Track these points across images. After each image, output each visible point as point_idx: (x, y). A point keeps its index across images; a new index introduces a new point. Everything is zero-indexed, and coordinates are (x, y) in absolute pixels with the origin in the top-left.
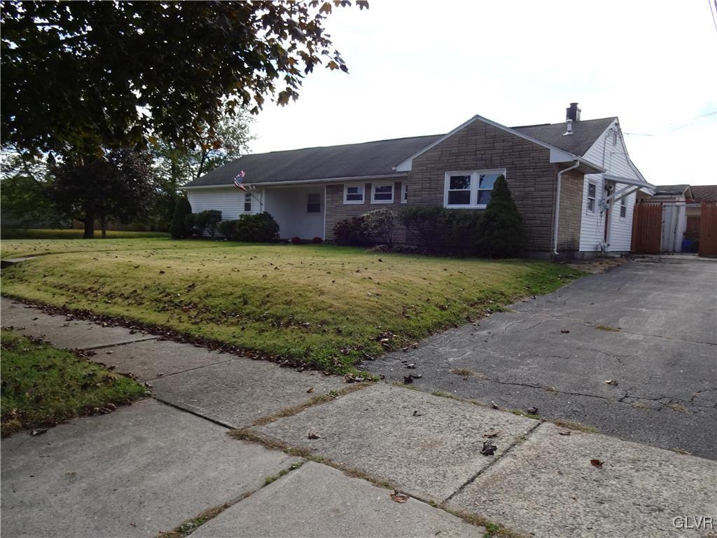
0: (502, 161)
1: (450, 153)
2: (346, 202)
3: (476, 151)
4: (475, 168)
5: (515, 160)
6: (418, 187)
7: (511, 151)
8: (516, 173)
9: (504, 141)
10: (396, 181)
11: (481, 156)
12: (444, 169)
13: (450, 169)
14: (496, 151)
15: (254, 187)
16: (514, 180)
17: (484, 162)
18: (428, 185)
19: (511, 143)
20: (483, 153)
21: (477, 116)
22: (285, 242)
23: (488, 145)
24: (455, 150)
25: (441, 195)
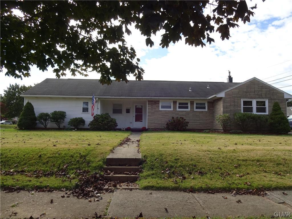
0: (266, 96)
1: (243, 91)
2: (161, 109)
3: (254, 91)
4: (255, 98)
5: (271, 96)
6: (228, 104)
7: (269, 92)
8: (272, 101)
9: (266, 88)
10: (191, 101)
11: (257, 93)
12: (241, 98)
13: (244, 98)
14: (263, 92)
15: (97, 99)
16: (271, 104)
17: (258, 96)
18: (233, 104)
19: (269, 90)
20: (258, 92)
21: (255, 78)
22: (120, 130)
23: (259, 90)
24: (245, 90)
25: (240, 108)
